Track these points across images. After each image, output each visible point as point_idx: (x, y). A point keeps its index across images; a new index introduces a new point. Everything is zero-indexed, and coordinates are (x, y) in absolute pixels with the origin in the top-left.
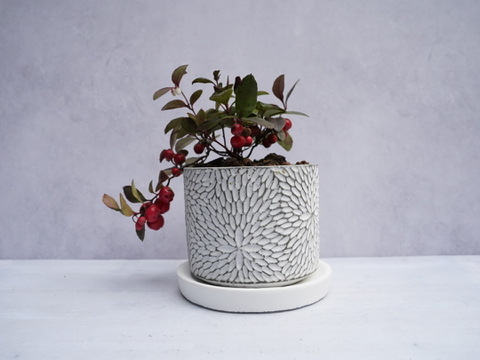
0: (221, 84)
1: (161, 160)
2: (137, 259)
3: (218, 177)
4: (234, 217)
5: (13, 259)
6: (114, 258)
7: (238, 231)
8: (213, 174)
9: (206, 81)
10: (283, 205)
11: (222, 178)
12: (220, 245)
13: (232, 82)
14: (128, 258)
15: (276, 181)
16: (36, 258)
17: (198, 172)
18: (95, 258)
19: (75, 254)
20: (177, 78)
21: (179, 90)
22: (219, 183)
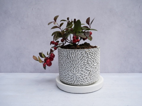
0: (69, 21)
1: (51, 44)
2: (43, 73)
3: (69, 52)
4: (73, 65)
5: (4, 72)
6: (36, 73)
7: (75, 69)
8: (67, 51)
9: (65, 21)
10: (89, 61)
11: (70, 53)
12: (69, 73)
13: (73, 20)
14: (40, 73)
15: (86, 54)
16: (12, 72)
17: (62, 50)
18: (30, 73)
19: (24, 71)
20: (55, 19)
21: (56, 23)
22: (69, 54)
